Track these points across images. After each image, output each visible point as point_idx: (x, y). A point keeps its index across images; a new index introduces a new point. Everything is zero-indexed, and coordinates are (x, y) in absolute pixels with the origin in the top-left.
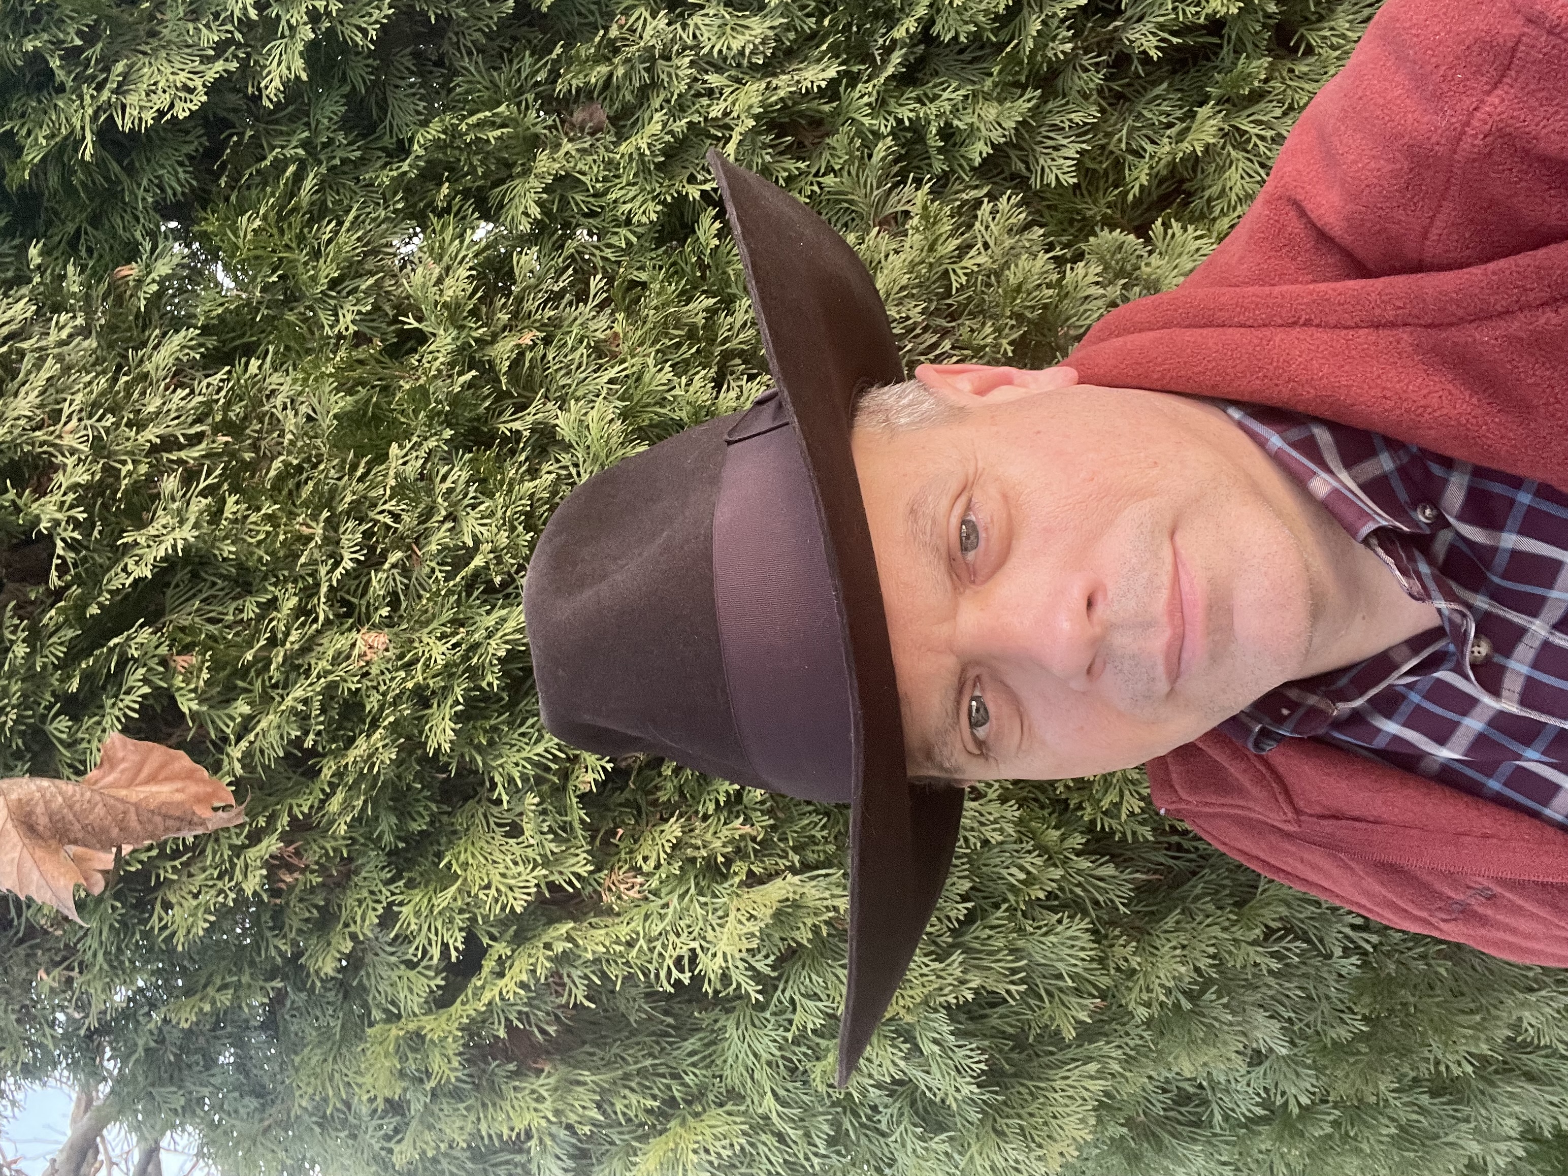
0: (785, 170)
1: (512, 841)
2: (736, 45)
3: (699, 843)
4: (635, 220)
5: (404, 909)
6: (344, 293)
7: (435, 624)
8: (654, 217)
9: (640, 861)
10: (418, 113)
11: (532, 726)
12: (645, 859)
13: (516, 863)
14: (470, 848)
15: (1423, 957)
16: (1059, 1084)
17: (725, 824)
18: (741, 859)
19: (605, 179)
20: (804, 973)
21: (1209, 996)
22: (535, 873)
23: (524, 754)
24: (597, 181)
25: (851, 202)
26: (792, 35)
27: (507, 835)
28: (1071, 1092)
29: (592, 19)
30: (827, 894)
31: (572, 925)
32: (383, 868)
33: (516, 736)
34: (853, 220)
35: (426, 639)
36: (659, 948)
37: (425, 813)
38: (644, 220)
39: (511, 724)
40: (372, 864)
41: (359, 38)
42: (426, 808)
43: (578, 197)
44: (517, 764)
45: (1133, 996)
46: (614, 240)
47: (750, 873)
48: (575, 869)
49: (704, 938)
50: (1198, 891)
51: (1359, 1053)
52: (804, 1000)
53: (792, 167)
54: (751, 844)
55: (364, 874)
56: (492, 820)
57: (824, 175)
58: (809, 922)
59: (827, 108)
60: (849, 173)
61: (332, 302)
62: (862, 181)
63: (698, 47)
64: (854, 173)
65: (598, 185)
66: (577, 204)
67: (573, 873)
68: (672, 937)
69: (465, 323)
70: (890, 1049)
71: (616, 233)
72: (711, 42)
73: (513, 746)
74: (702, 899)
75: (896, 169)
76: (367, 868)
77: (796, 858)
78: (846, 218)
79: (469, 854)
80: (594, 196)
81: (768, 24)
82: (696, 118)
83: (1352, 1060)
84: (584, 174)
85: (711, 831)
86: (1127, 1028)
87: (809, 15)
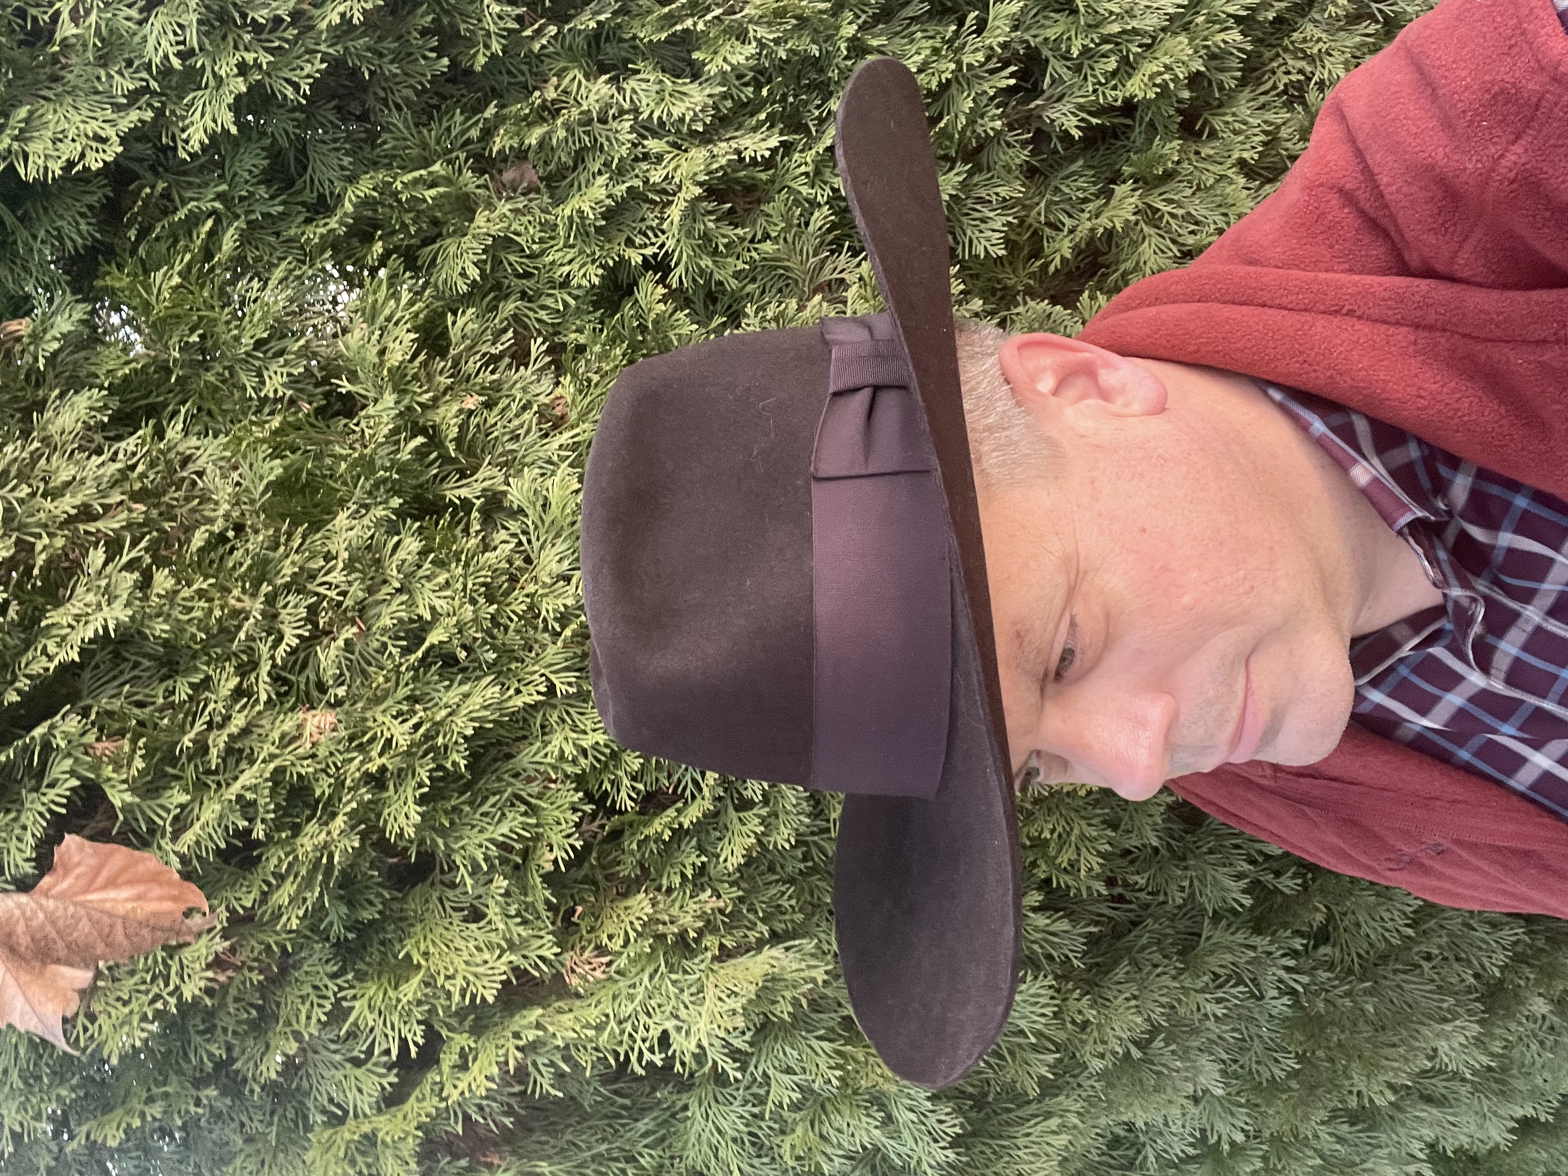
0: (724, 236)
1: (473, 926)
2: (677, 112)
3: (667, 918)
4: (574, 282)
5: (357, 1004)
6: (270, 354)
7: (389, 702)
8: (596, 281)
9: (605, 940)
10: (343, 168)
11: (493, 806)
12: (610, 937)
13: (478, 949)
14: (430, 936)
15: (1348, 994)
16: (1021, 1142)
17: (691, 897)
18: (711, 933)
19: (542, 241)
20: (778, 1046)
21: (1158, 1043)
22: (504, 959)
23: (487, 835)
24: (534, 242)
25: (786, 268)
26: (729, 103)
27: (466, 920)
28: (1035, 1149)
29: (522, 79)
30: (803, 965)
31: (540, 1011)
32: (327, 962)
33: (477, 816)
34: (787, 285)
35: (380, 718)
36: (629, 1029)
37: (377, 901)
38: (585, 283)
39: (471, 803)
40: (316, 957)
41: (289, 92)
42: (379, 895)
43: (512, 258)
44: (481, 846)
45: (1087, 1048)
46: (549, 302)
47: (722, 946)
48: (541, 952)
49: (677, 1017)
50: (1144, 941)
51: (1290, 1089)
52: (778, 1075)
53: (731, 233)
54: (720, 917)
55: (306, 968)
56: (447, 905)
57: (759, 242)
58: (788, 994)
59: (764, 176)
60: (785, 239)
61: (257, 363)
62: (798, 249)
63: (636, 111)
64: (790, 240)
65: (535, 247)
66: (510, 264)
67: (540, 957)
68: (643, 1018)
69: (409, 387)
70: (864, 1119)
71: (551, 295)
72: (649, 107)
73: (473, 827)
74: (674, 977)
75: (830, 237)
76: (310, 962)
77: (765, 929)
78: (781, 284)
79: (429, 942)
80: (527, 257)
81: (707, 91)
82: (638, 183)
83: (1285, 1097)
84: (518, 234)
85: (677, 905)
86: (1079, 1079)
87: (746, 85)
